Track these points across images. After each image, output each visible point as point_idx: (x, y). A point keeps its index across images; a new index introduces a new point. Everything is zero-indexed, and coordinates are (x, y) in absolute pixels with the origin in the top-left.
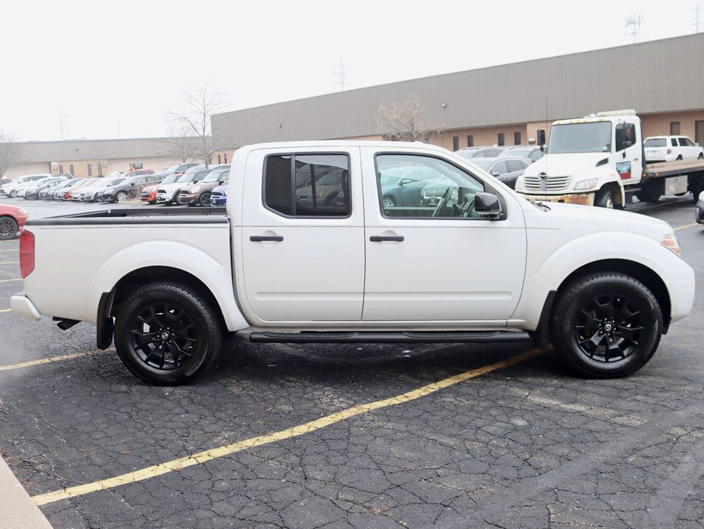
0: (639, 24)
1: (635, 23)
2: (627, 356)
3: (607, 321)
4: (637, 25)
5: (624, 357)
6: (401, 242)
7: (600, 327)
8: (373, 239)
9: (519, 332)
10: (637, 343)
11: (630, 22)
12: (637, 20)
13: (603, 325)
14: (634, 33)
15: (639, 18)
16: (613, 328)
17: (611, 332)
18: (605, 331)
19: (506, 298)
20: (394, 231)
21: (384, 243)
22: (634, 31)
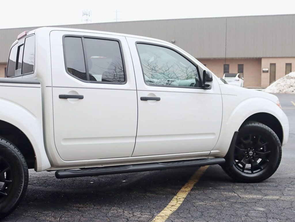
0: (89, 16)
1: (87, 15)
2: (264, 169)
3: (250, 150)
4: (88, 16)
5: (261, 170)
6: (158, 102)
7: (246, 154)
8: (143, 99)
9: (213, 159)
10: (268, 161)
11: (84, 14)
12: (88, 14)
13: (248, 153)
14: (87, 20)
15: (89, 12)
16: (253, 153)
17: (252, 156)
18: (249, 156)
19: (212, 137)
20: (154, 93)
21: (149, 102)
22: (87, 19)
